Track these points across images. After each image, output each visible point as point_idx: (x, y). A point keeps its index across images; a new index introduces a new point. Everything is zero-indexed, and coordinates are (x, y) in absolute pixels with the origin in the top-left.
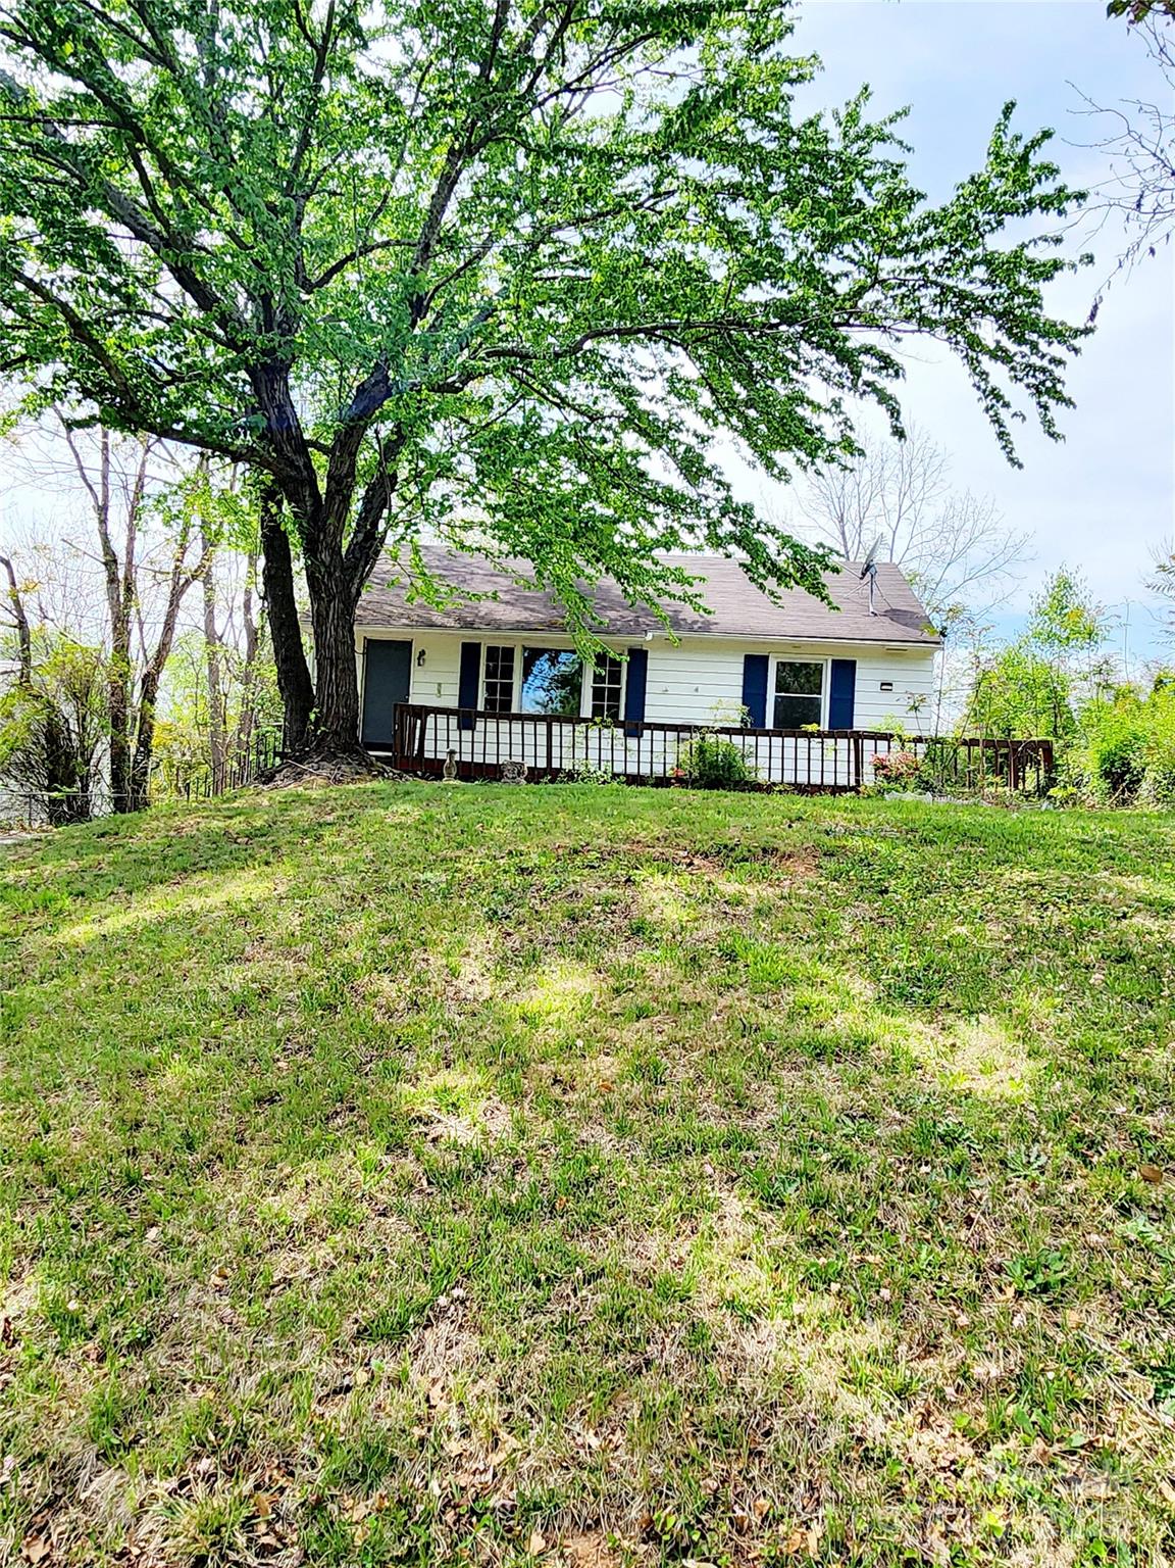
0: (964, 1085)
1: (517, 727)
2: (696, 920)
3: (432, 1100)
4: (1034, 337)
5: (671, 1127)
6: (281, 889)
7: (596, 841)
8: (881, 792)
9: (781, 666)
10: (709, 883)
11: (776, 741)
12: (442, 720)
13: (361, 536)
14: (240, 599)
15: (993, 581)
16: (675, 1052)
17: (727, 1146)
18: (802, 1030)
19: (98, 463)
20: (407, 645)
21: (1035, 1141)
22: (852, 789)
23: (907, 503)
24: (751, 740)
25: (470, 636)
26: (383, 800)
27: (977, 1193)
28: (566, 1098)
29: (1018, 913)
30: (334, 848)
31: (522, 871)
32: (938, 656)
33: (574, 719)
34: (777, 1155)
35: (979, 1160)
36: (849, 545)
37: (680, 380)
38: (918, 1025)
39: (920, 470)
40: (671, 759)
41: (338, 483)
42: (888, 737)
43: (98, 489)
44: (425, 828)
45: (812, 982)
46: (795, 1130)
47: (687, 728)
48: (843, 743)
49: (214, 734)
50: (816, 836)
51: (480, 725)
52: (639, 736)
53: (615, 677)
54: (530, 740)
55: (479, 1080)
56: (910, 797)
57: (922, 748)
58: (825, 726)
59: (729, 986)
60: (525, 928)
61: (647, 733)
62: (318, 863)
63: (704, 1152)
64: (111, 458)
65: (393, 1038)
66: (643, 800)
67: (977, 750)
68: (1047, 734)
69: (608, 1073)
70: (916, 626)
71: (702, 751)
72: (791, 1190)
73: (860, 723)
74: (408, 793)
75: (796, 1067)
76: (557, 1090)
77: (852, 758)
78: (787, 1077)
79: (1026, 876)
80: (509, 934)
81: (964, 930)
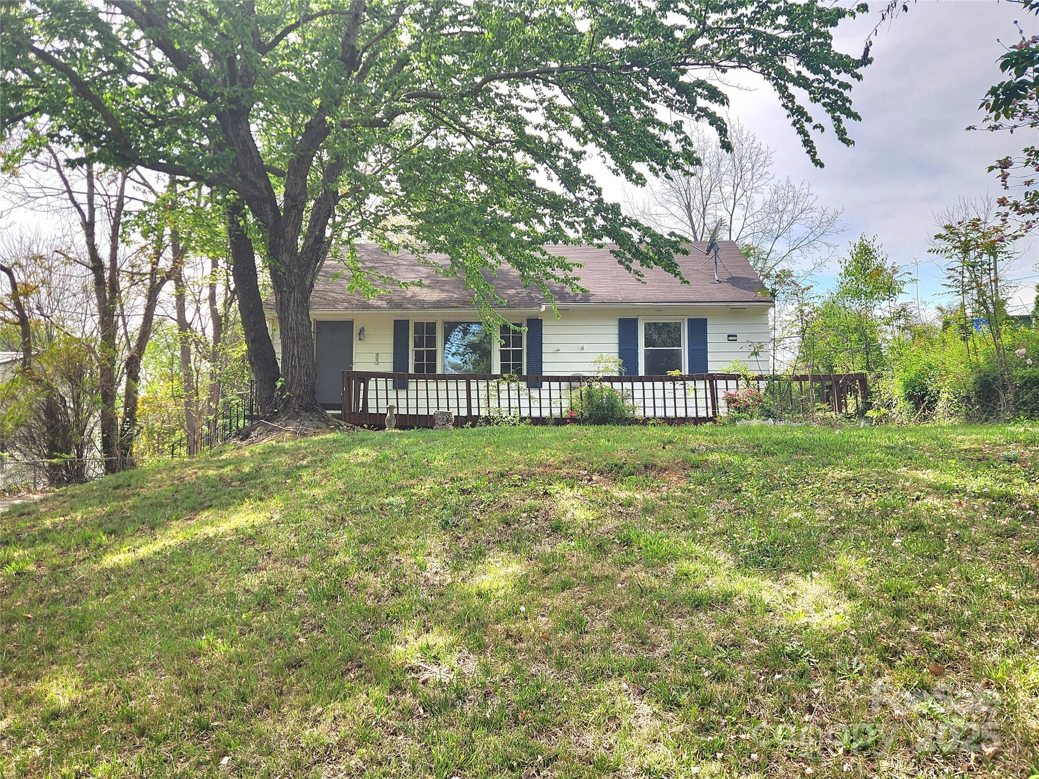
0: (803, 620)
1: (442, 385)
2: (599, 518)
3: (419, 655)
4: (827, 68)
5: (595, 660)
6: (277, 517)
7: (517, 467)
8: (733, 420)
9: (648, 326)
10: (606, 491)
11: (648, 385)
12: (381, 383)
13: (311, 240)
14: (206, 292)
15: (812, 250)
16: (593, 610)
17: (636, 670)
18: (684, 590)
19: (84, 187)
20: (350, 324)
21: (854, 655)
22: (711, 419)
23: (739, 192)
24: (628, 385)
25: (399, 314)
26: (346, 447)
27: (816, 691)
28: (518, 647)
29: (839, 500)
30: (311, 485)
31: (463, 492)
32: (771, 311)
33: (487, 376)
34: (672, 673)
35: (816, 669)
36: (696, 228)
37: (555, 108)
38: (768, 582)
39: (749, 165)
40: (566, 404)
41: (294, 200)
42: (736, 378)
43: (85, 208)
44: (383, 465)
45: (688, 556)
46: (684, 657)
47: (579, 379)
48: (700, 384)
49: (187, 404)
50: (684, 453)
51: (412, 385)
52: (540, 387)
53: (518, 342)
54: (452, 394)
55: (451, 639)
56: (755, 422)
57: (763, 384)
58: (686, 371)
59: (628, 563)
60: (471, 532)
61: (545, 385)
62: (302, 496)
63: (620, 675)
64: (96, 183)
65: (383, 616)
66: (548, 435)
67: (807, 384)
68: (862, 368)
69: (546, 628)
70: (752, 289)
71: (590, 396)
72: (684, 696)
73: (713, 368)
74: (363, 440)
75: (682, 616)
76: (510, 642)
77: (709, 395)
78: (676, 623)
79: (844, 474)
80: (459, 538)
81: (799, 515)
